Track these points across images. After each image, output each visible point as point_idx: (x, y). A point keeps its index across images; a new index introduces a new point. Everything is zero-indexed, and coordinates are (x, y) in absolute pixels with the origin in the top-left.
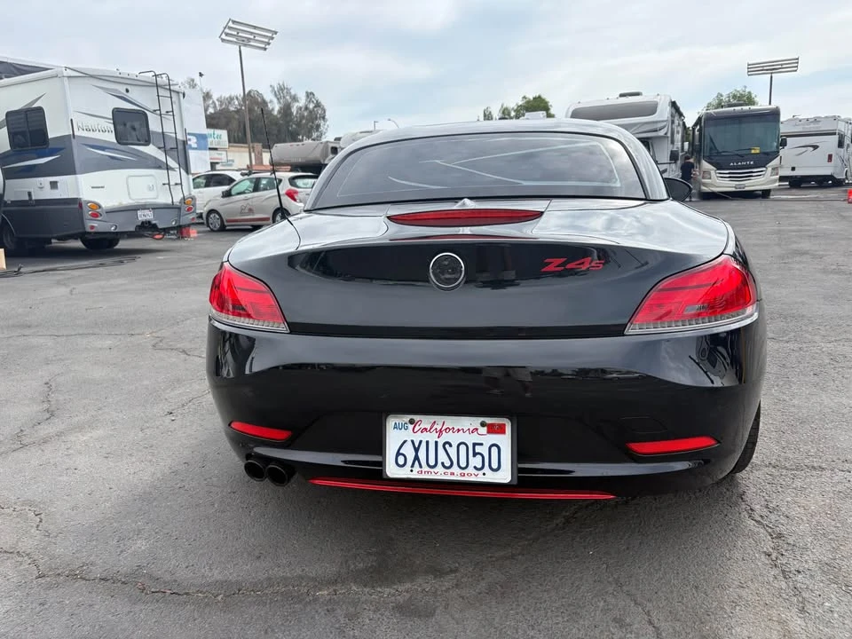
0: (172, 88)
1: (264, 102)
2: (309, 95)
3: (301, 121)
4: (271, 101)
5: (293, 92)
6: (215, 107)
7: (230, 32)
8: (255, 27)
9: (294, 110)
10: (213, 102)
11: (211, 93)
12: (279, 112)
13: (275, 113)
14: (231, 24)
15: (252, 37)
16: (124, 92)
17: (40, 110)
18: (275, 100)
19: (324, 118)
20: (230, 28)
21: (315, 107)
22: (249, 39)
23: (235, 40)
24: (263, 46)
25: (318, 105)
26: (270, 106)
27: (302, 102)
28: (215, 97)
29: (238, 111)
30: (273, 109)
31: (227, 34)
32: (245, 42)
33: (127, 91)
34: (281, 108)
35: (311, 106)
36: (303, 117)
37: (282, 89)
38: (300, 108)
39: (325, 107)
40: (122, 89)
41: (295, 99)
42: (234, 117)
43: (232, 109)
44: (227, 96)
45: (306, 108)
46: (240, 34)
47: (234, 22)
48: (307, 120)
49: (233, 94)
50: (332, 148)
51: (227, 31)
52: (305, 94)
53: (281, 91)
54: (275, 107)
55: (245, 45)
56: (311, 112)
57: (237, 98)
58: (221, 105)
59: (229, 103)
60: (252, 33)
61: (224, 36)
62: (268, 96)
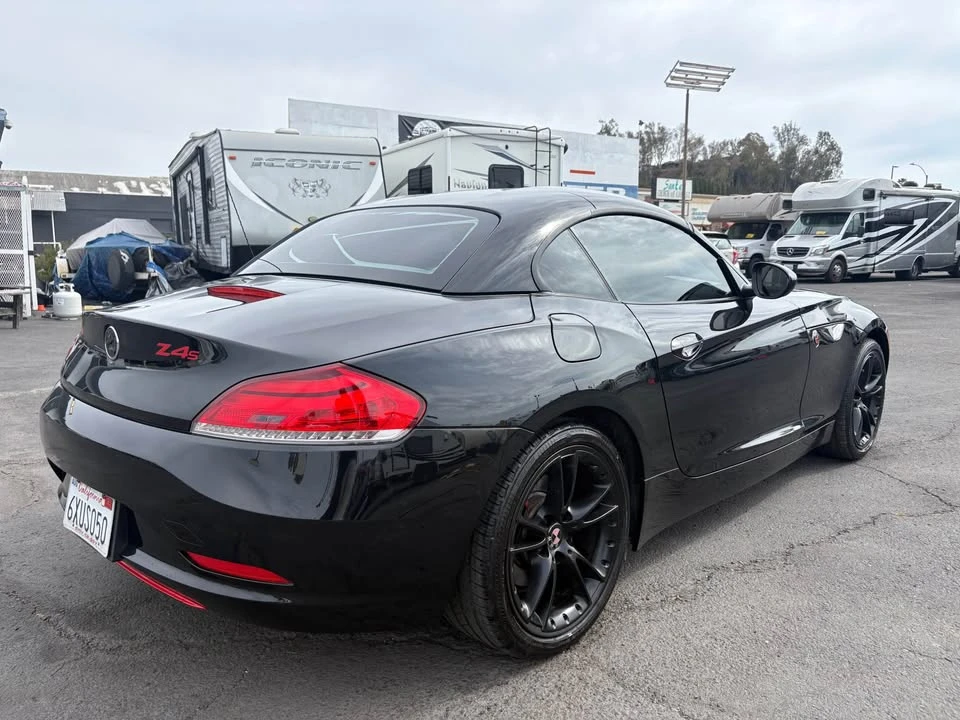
0: (552, 142)
1: (764, 147)
2: (823, 136)
3: (806, 167)
4: (772, 145)
5: (801, 133)
6: (705, 154)
7: (677, 75)
8: (707, 67)
9: (800, 155)
10: (704, 149)
11: (704, 138)
12: (780, 157)
13: (775, 159)
14: (678, 67)
15: (704, 78)
16: (504, 148)
17: (429, 167)
18: (777, 144)
19: (838, 163)
20: (677, 71)
21: (828, 150)
22: (699, 81)
23: (683, 83)
24: (716, 86)
25: (833, 147)
26: (770, 151)
27: (812, 145)
28: (707, 143)
29: (730, 159)
30: (773, 155)
31: (673, 78)
32: (695, 84)
33: (507, 147)
34: (783, 153)
35: (823, 149)
36: (810, 162)
37: (788, 130)
38: (809, 152)
39: (842, 150)
40: (502, 145)
41: (802, 141)
42: (725, 165)
43: (724, 155)
44: (722, 141)
45: (817, 151)
46: (689, 76)
47: (682, 64)
48: (814, 166)
49: (728, 139)
50: (785, 201)
51: (673, 74)
52: (817, 134)
53: (786, 133)
54: (776, 151)
55: (694, 88)
56: (821, 156)
57: (731, 143)
58: (712, 152)
59: (722, 149)
60: (702, 74)
61: (669, 81)
62: (769, 139)
